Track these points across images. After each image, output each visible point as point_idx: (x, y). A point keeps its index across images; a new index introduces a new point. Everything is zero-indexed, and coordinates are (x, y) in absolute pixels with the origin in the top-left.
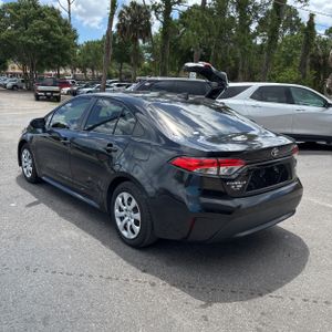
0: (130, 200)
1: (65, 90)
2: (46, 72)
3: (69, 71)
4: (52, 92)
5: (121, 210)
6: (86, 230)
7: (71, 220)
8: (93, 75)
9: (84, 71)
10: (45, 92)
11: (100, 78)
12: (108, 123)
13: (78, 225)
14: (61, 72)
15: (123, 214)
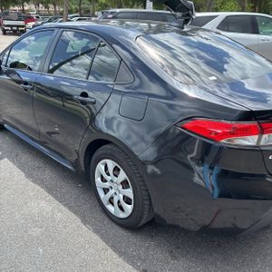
0: (116, 169)
1: (31, 24)
2: (11, 8)
3: (33, 7)
4: (18, 26)
5: (103, 180)
6: (61, 199)
7: (41, 183)
8: (55, 11)
9: (47, 7)
10: (11, 26)
11: (62, 14)
12: (74, 61)
13: (50, 191)
14: (26, 8)
15: (107, 185)
